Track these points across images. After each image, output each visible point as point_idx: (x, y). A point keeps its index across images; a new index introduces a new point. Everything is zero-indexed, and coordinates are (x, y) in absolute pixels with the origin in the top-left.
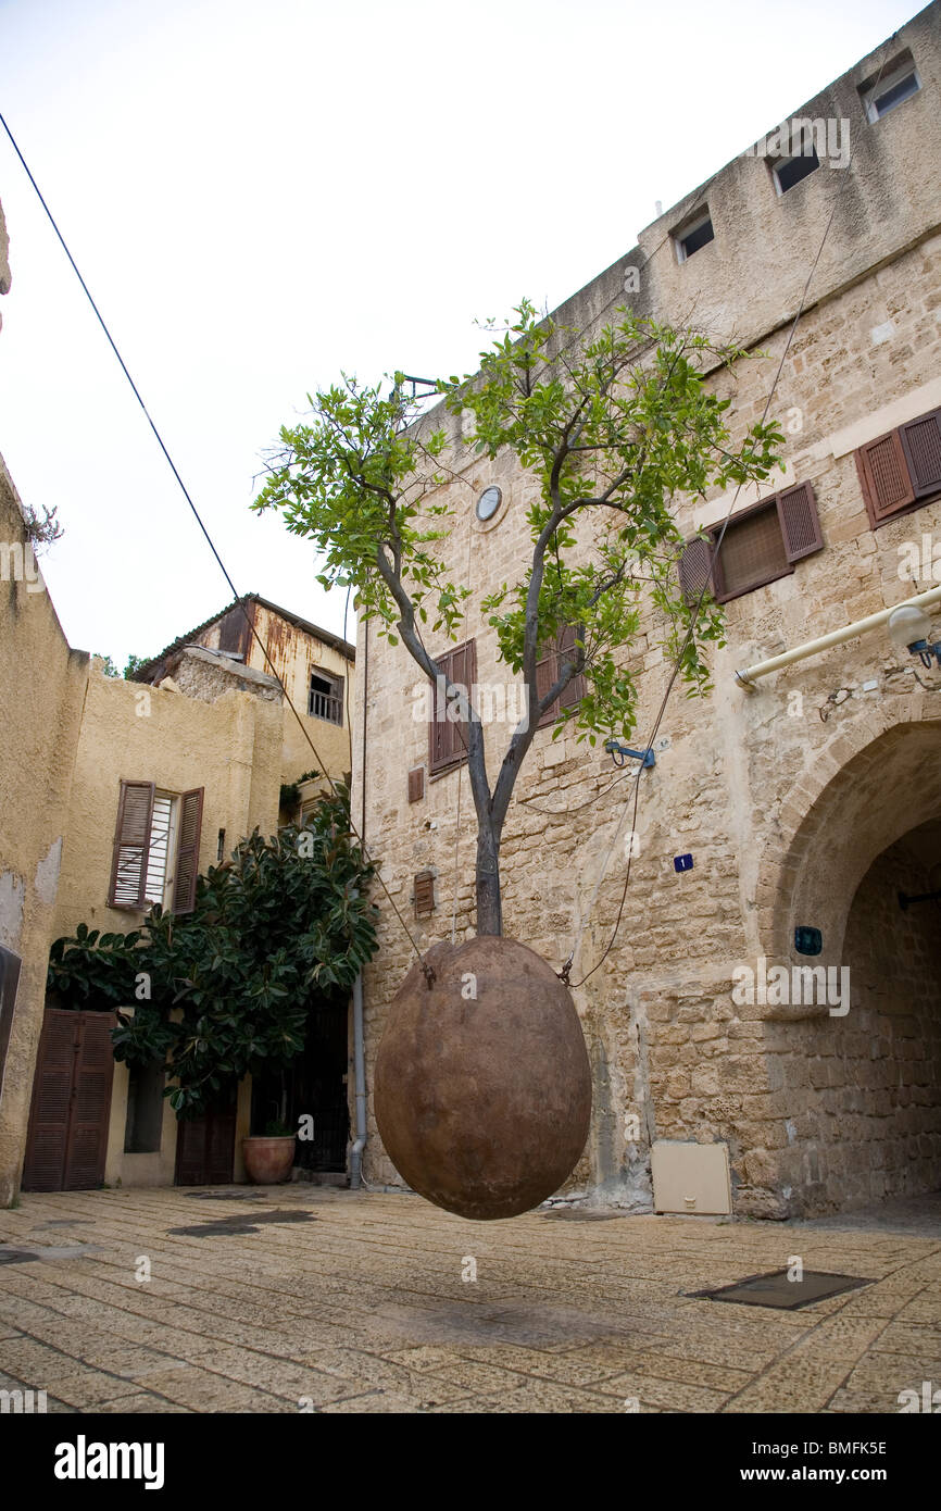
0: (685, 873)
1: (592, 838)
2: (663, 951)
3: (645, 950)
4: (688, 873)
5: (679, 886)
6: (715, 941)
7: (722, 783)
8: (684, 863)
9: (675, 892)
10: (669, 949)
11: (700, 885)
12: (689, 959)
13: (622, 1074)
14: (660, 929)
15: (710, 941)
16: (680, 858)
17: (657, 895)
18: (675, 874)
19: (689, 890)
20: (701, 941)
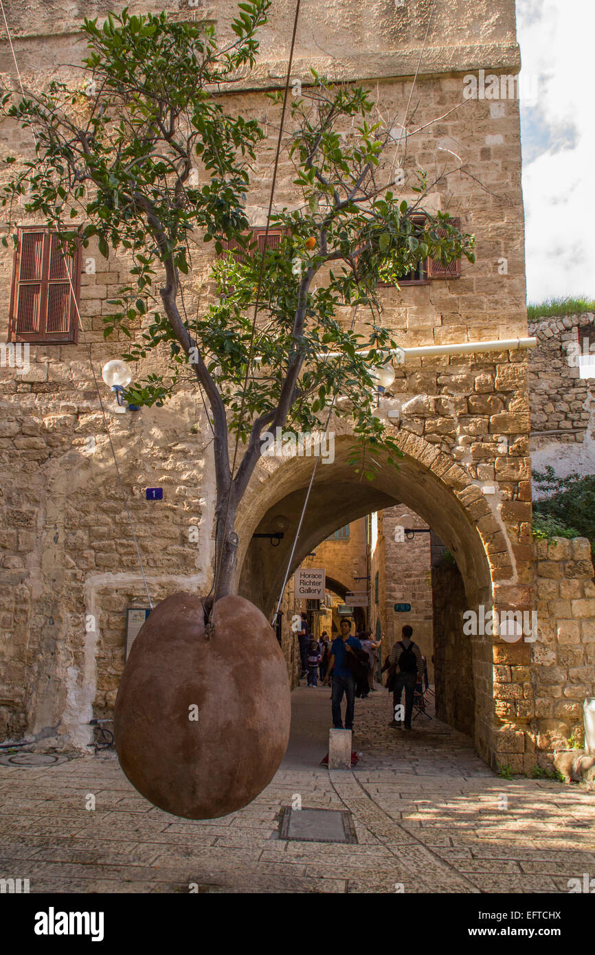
0: (154, 501)
1: (67, 455)
2: (124, 558)
3: (107, 555)
4: (158, 503)
5: (146, 510)
6: (174, 559)
7: (199, 440)
8: (155, 494)
9: (142, 514)
10: (130, 557)
11: (167, 514)
12: (148, 567)
13: (70, 649)
14: (124, 541)
15: (169, 557)
16: (152, 490)
17: (124, 514)
18: (145, 502)
19: (156, 516)
20: (159, 556)
